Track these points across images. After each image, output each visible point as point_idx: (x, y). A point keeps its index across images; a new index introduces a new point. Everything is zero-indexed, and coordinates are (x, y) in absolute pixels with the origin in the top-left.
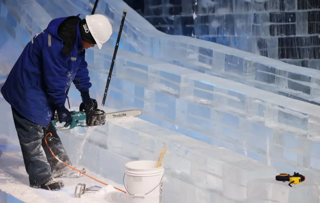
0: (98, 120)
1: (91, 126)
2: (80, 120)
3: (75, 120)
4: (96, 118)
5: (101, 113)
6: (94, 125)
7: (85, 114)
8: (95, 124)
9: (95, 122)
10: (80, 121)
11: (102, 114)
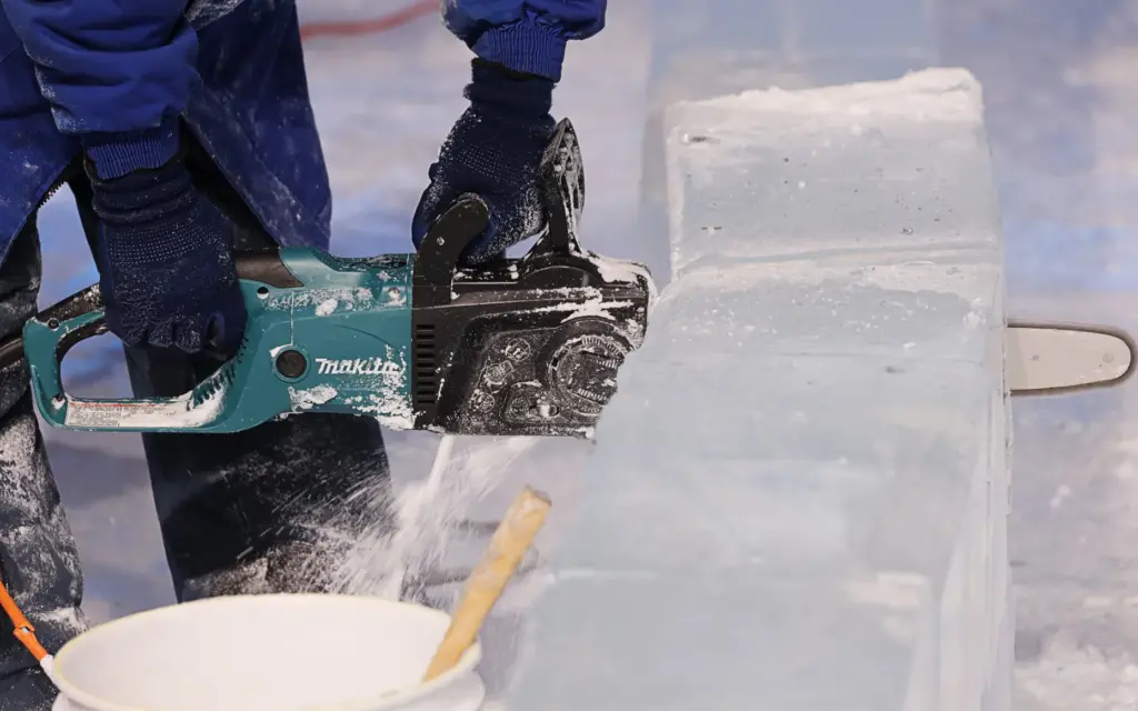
0: (541, 374)
1: (453, 428)
2: (337, 356)
3: (274, 352)
4: (516, 352)
5: (595, 306)
6: (493, 431)
7: (398, 299)
8: (504, 421)
9: (504, 395)
10: (326, 365)
11: (595, 325)
